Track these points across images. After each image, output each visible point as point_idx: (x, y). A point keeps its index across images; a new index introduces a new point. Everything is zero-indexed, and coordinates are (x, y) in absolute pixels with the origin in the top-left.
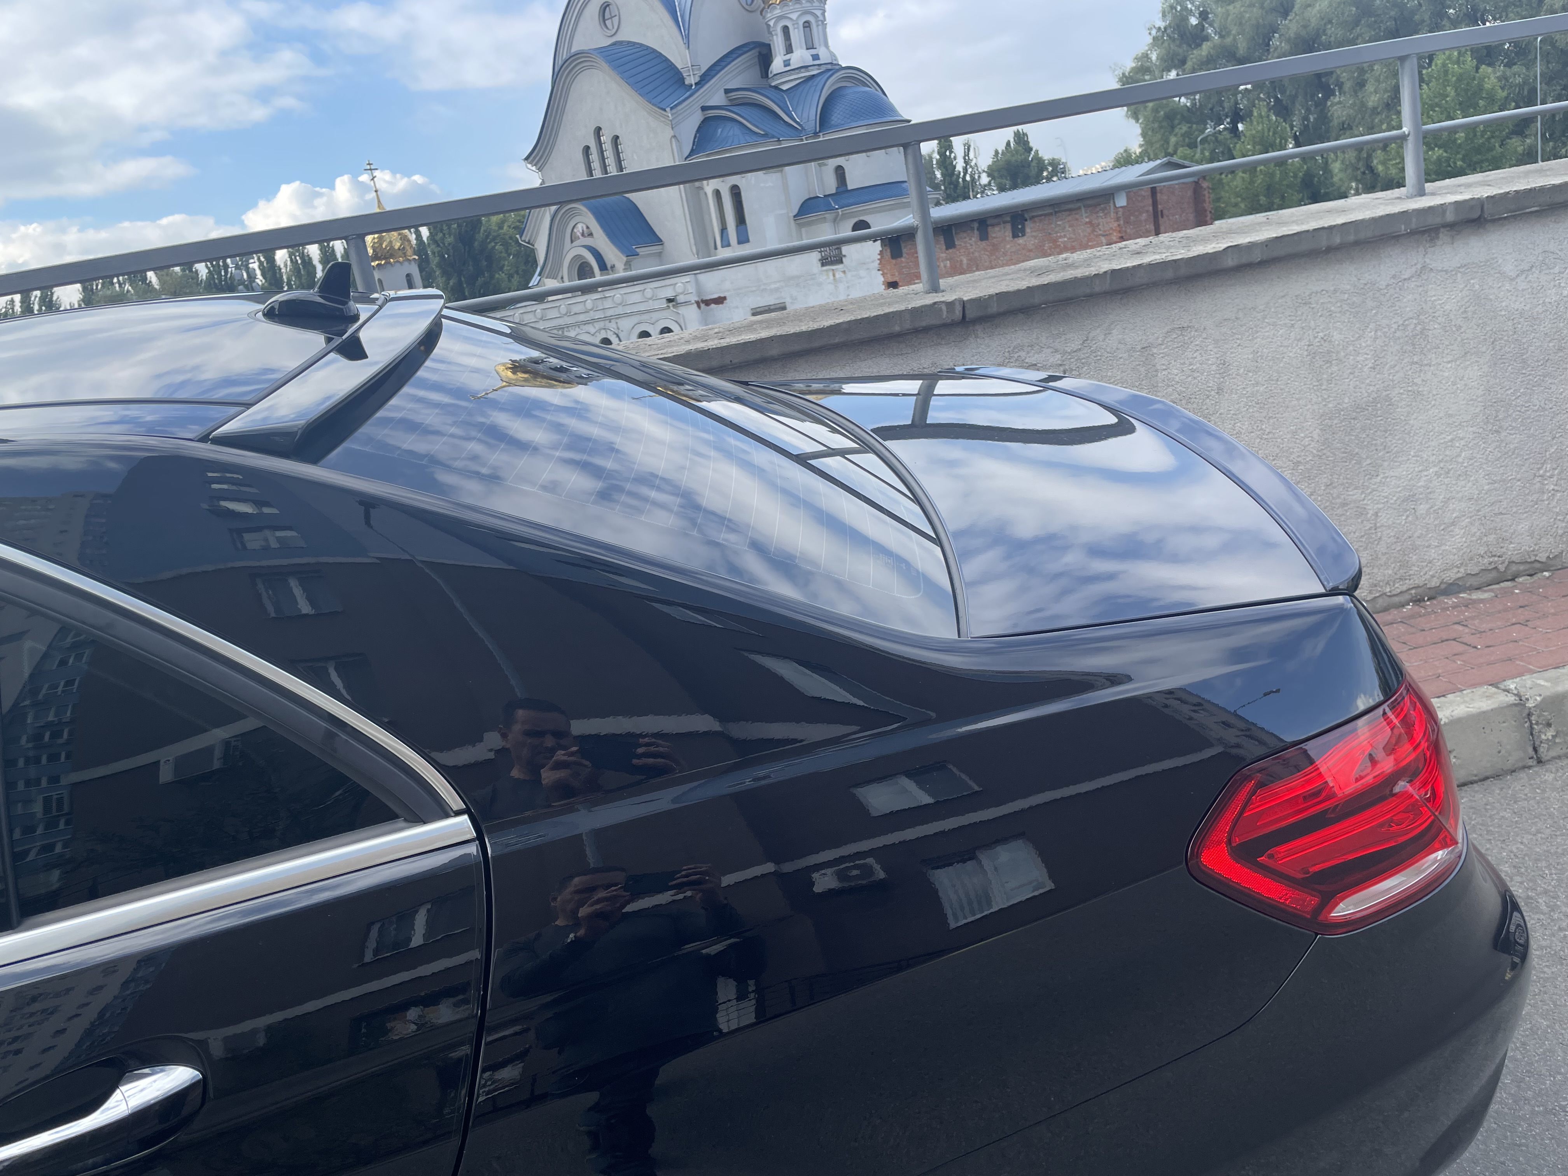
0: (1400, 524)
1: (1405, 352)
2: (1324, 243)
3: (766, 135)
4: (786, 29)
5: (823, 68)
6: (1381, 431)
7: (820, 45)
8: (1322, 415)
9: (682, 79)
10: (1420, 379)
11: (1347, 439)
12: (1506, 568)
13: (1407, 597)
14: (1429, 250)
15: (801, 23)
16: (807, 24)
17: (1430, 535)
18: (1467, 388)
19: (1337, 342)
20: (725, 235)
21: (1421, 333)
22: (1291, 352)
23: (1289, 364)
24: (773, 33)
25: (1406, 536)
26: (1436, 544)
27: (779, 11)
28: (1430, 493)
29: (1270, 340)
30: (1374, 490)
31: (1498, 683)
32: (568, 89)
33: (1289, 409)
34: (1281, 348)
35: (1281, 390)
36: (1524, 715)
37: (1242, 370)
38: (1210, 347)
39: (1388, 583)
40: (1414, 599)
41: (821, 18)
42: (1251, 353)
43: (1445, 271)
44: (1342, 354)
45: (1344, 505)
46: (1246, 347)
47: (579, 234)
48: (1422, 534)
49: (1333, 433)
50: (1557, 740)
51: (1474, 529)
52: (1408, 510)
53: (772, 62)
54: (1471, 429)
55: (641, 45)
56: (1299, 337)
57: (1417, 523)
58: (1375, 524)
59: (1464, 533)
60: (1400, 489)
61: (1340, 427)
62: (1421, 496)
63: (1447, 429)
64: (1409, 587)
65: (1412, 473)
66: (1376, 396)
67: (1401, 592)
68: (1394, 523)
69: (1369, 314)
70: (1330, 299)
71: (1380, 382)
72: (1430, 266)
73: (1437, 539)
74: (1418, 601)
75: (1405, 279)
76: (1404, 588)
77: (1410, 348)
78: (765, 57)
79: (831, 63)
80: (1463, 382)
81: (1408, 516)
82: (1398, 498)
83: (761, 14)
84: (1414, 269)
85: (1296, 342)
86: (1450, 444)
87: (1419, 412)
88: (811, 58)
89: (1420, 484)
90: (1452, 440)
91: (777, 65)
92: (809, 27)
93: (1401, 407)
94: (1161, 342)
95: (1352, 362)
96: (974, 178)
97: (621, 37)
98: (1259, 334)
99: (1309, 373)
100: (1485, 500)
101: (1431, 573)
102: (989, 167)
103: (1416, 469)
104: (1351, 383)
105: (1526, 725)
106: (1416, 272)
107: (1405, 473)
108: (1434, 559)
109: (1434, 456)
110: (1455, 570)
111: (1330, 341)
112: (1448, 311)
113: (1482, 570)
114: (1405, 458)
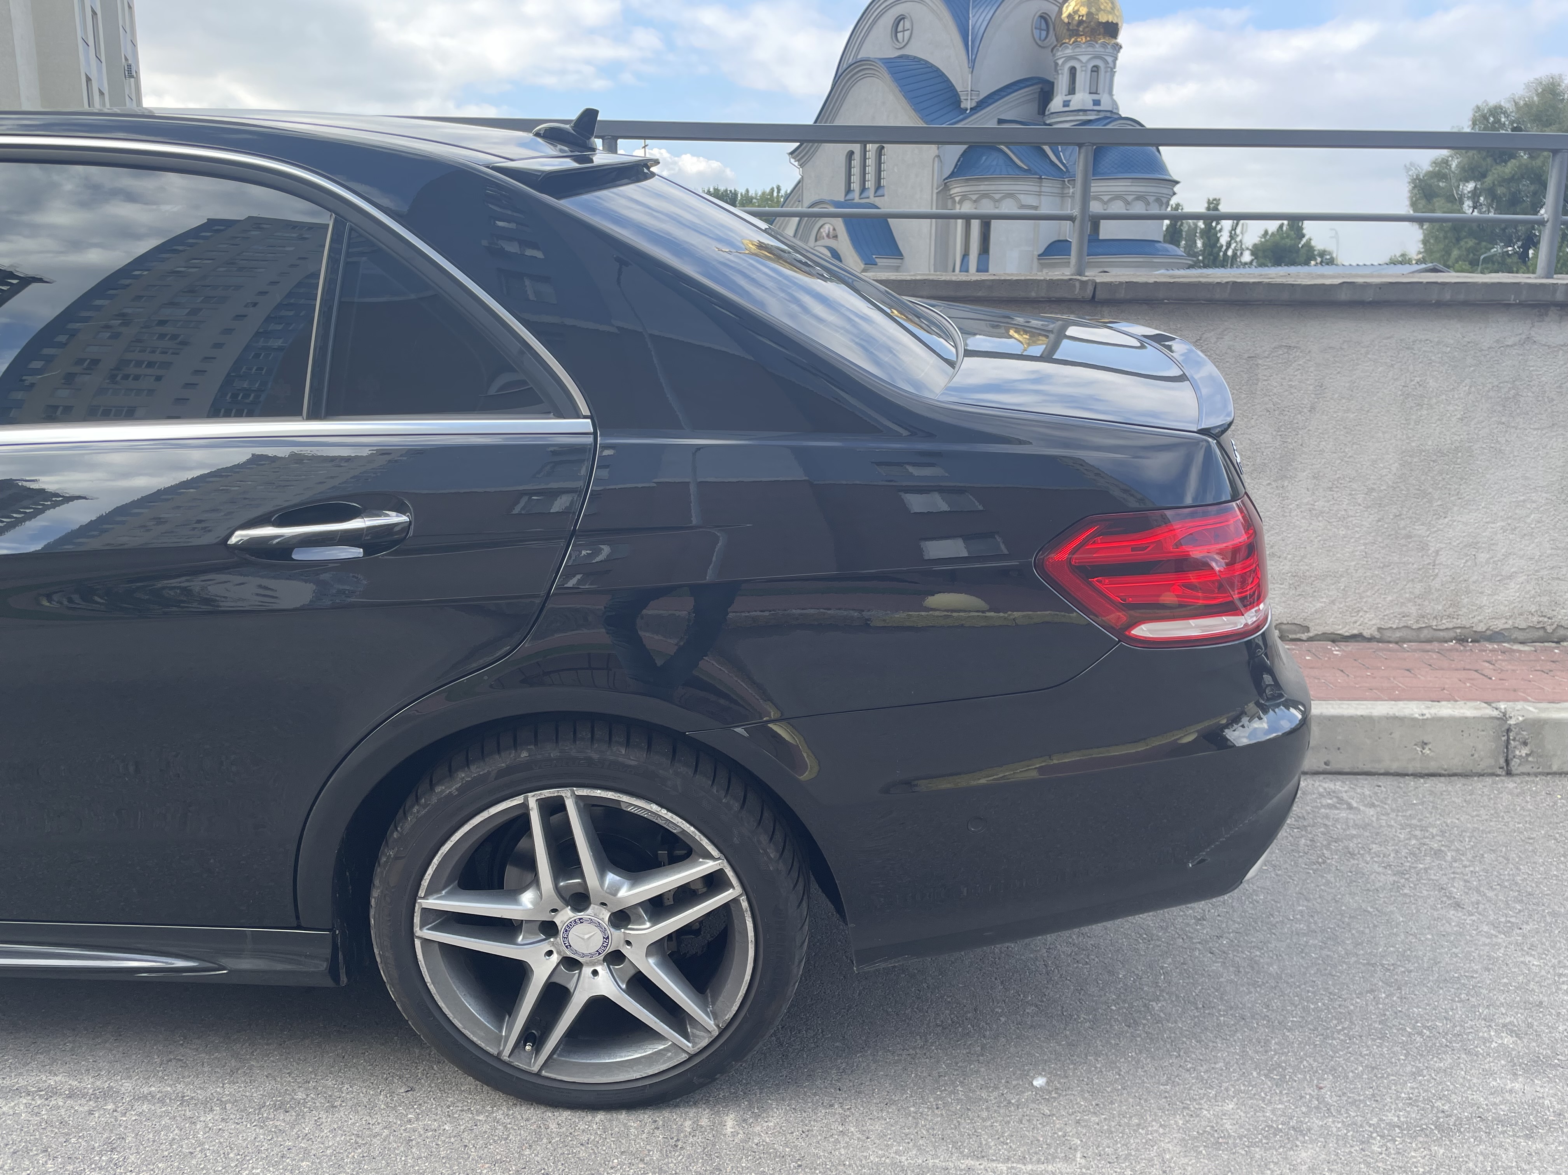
0: (1458, 566)
1: (1495, 411)
2: (1434, 297)
3: (1029, 171)
4: (1073, 70)
5: (1102, 115)
6: (1457, 477)
7: (1104, 92)
8: (1404, 452)
9: (959, 102)
10: (1504, 439)
11: (1423, 478)
12: (1554, 630)
13: (1451, 634)
14: (1536, 324)
15: (1090, 66)
16: (1095, 69)
17: (1485, 583)
18: (1548, 456)
19: (1431, 389)
20: (966, 260)
21: (1514, 397)
22: (1386, 389)
23: (1382, 399)
24: (1060, 72)
25: (1461, 579)
26: (1489, 592)
27: (1070, 51)
28: (1493, 544)
29: (1368, 374)
30: (1439, 530)
31: (1493, 703)
32: (847, 93)
33: (1374, 440)
34: (1378, 384)
35: (1370, 420)
36: (1503, 729)
37: (1337, 396)
38: (1312, 369)
39: (1435, 617)
40: (1459, 638)
41: (1111, 65)
42: (1349, 382)
43: (1548, 346)
44: (1434, 400)
45: (1409, 537)
46: (1344, 376)
47: (824, 234)
48: (1477, 580)
49: (1411, 470)
50: (1530, 759)
51: (1529, 587)
52: (1469, 555)
53: (1052, 100)
54: (1544, 495)
55: (927, 62)
56: (1396, 377)
57: (1475, 569)
58: (1434, 562)
59: (1519, 589)
60: (1465, 534)
61: (1419, 466)
62: (1484, 545)
63: (1521, 490)
64: (1455, 626)
65: (1479, 522)
66: (1458, 445)
67: (1446, 629)
68: (1452, 564)
69: (1467, 370)
70: (1432, 349)
71: (1465, 434)
72: (1535, 339)
73: (1491, 588)
74: (1462, 640)
75: (1508, 346)
76: (1451, 626)
77: (1500, 409)
78: (1046, 93)
79: (1111, 112)
80: (1545, 451)
81: (1467, 561)
82: (1461, 542)
83: (1052, 51)
84: (1518, 338)
85: (1392, 381)
86: (1522, 503)
87: (1497, 469)
88: (1091, 103)
89: (1484, 534)
90: (1524, 501)
91: (1056, 104)
92: (1097, 71)
93: (1481, 461)
94: (1266, 355)
95: (1442, 410)
96: (1236, 253)
97: (910, 51)
98: (1360, 366)
99: (1399, 412)
100: (1545, 563)
101: (1479, 618)
102: (1255, 245)
103: (1484, 520)
104: (1438, 428)
105: (1504, 738)
106: (1520, 341)
107: (1472, 521)
108: (1484, 606)
109: (1504, 512)
110: (1504, 621)
111: (1425, 387)
112: (1544, 383)
113: (1530, 626)
114: (1474, 507)
